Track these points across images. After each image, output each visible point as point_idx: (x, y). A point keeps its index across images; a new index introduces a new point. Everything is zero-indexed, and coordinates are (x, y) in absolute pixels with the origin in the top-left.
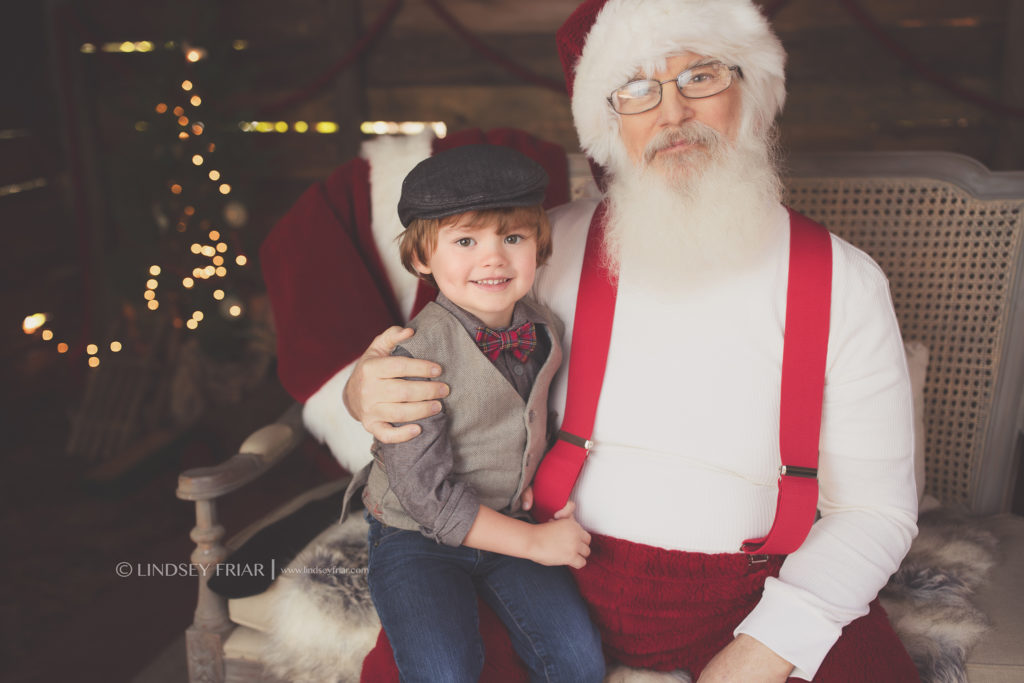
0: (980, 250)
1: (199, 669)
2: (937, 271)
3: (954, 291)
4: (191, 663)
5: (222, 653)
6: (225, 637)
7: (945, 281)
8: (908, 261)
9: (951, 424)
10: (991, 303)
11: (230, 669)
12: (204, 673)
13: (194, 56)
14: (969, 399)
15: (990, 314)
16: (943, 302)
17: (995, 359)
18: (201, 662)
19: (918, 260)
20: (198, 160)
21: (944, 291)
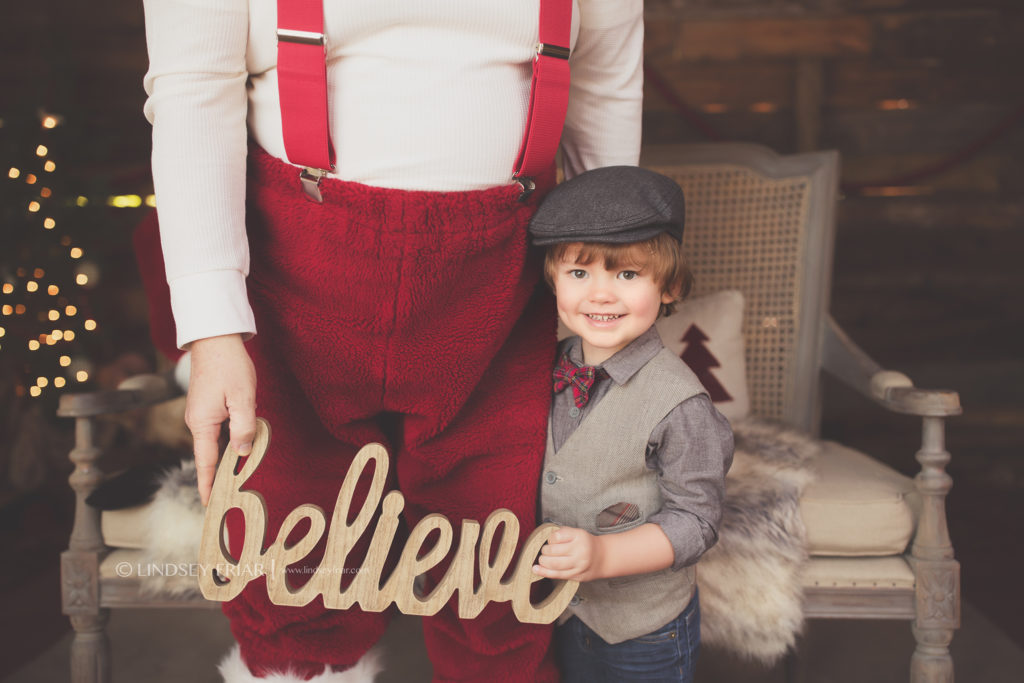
0: (777, 220)
1: (73, 593)
2: (744, 240)
3: (759, 256)
4: (65, 588)
5: (98, 573)
6: (102, 557)
7: (751, 248)
8: (719, 233)
9: (764, 369)
10: (789, 263)
11: (106, 590)
12: (78, 597)
13: (50, 123)
14: (777, 345)
15: (788, 272)
16: (750, 265)
17: (796, 308)
18: (76, 586)
19: (728, 231)
20: (49, 224)
21: (751, 256)
